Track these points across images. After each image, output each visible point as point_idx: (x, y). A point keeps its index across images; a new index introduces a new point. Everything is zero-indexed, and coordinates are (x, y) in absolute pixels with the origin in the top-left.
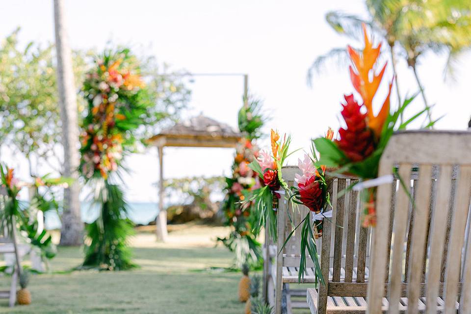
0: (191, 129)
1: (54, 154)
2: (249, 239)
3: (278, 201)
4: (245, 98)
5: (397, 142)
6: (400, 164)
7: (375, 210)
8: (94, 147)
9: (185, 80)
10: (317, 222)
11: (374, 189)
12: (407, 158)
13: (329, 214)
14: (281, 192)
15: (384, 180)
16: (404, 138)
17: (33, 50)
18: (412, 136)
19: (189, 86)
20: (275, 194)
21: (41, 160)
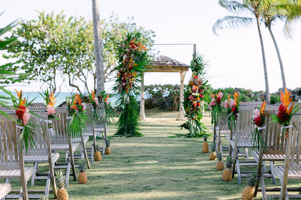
0: (158, 63)
1: (83, 74)
2: (196, 121)
3: (236, 118)
4: (194, 55)
5: (294, 117)
6: (295, 122)
7: (288, 134)
8: (123, 78)
9: (151, 35)
10: (260, 130)
11: (288, 129)
12: (297, 121)
13: (264, 128)
14: (238, 114)
15: (291, 126)
16: (296, 116)
17: (73, 21)
18: (298, 115)
19: (153, 38)
20: (235, 115)
21: (76, 77)
